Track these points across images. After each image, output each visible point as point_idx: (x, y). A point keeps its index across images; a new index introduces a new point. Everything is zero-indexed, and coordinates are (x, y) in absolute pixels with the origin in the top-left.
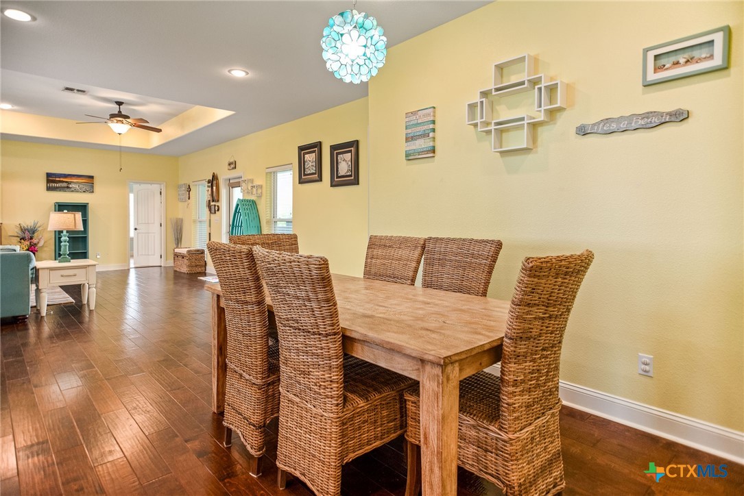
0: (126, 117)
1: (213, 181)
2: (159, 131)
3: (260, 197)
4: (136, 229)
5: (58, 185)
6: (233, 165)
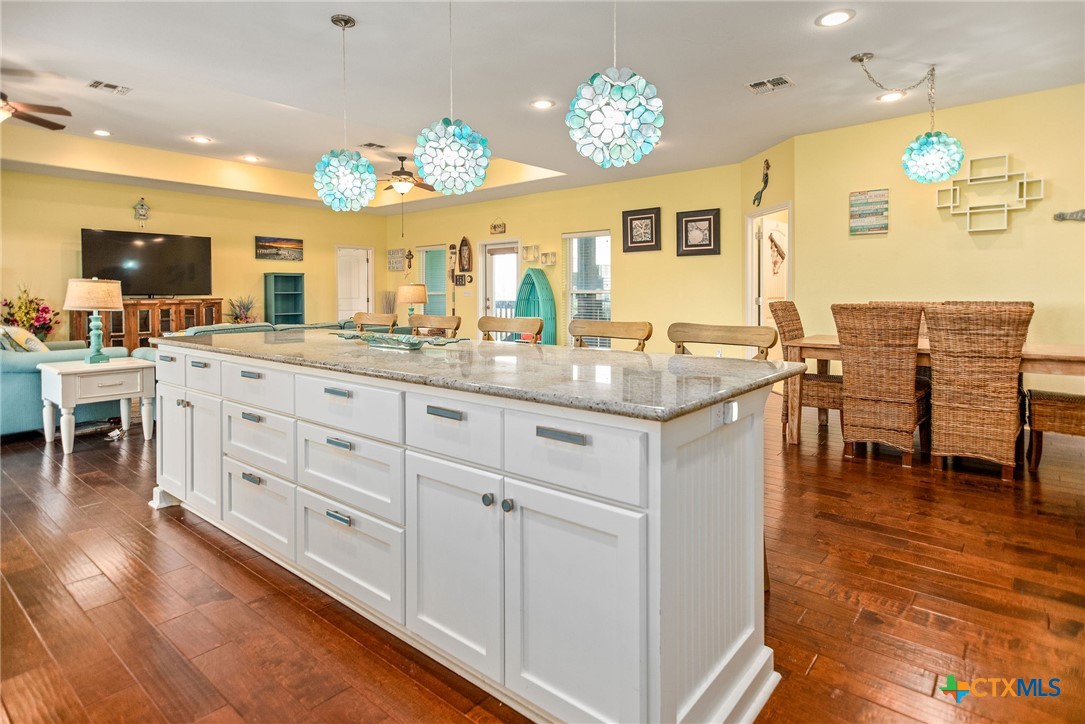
0: (410, 174)
3: (553, 265)
5: (267, 251)
6: (499, 228)
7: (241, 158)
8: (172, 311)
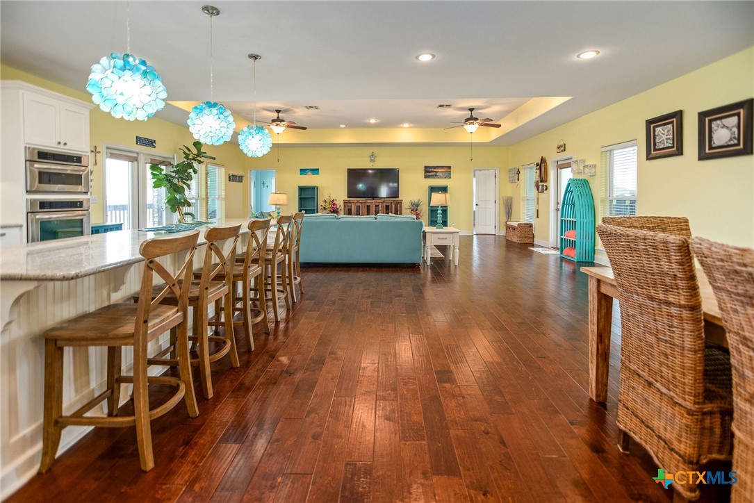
0: (476, 119)
1: (542, 165)
2: (499, 126)
4: (477, 205)
5: (430, 174)
6: (562, 148)
7: (401, 125)
8: (380, 206)
